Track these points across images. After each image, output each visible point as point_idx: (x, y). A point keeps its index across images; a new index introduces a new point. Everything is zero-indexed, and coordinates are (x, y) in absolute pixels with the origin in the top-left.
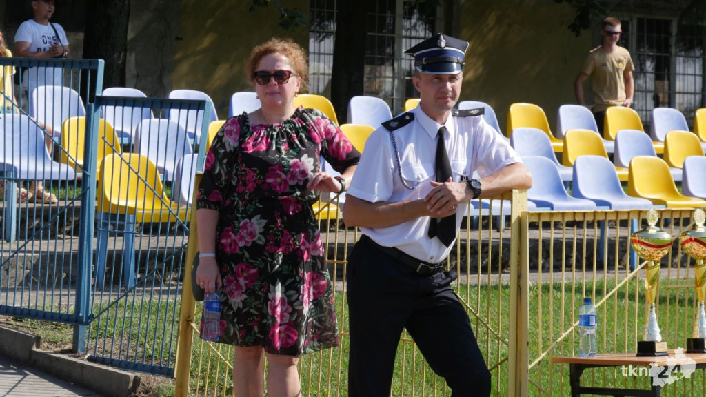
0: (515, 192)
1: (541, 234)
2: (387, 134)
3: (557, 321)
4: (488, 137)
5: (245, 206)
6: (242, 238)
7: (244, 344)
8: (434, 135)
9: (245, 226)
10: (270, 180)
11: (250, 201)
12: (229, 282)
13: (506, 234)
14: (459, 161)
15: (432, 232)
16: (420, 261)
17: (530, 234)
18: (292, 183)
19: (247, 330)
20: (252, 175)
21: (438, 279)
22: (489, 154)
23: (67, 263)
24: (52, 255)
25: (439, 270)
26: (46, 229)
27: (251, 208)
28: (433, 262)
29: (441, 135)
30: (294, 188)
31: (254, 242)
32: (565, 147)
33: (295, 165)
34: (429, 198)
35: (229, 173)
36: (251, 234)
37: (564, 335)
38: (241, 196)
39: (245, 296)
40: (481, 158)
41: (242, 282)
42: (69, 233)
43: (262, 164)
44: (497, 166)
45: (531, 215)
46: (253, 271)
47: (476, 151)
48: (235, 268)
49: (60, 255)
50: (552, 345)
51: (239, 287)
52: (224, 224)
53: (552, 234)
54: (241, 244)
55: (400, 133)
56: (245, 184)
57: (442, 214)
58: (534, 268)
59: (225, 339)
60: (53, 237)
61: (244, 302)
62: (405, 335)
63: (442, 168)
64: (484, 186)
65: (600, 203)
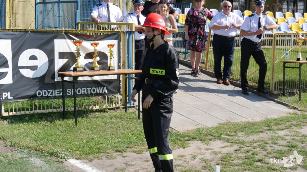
0: (274, 29)
1: (278, 38)
2: (249, 18)
3: (281, 54)
4: (269, 19)
5: (193, 25)
6: (193, 31)
7: (193, 50)
8: (258, 18)
9: (193, 29)
10: (198, 21)
11: (194, 24)
12: (190, 39)
13: (272, 38)
14: (263, 23)
15: (257, 37)
16: (255, 42)
17: (276, 38)
18: (202, 21)
19: (193, 48)
20: (195, 19)
21: (258, 46)
22: (269, 22)
23: (180, 43)
24: (177, 41)
25: (259, 44)
26: (175, 36)
27: (195, 26)
28: (257, 42)
29: (260, 18)
30: (202, 22)
31: (195, 32)
32: (277, 21)
33: (203, 18)
34: (257, 31)
35: (191, 19)
36: (195, 30)
37: (282, 57)
38: (193, 23)
39: (193, 42)
40: (267, 23)
41: (193, 39)
42: (179, 37)
43: (197, 18)
44: (270, 24)
45: (277, 34)
46: (195, 37)
47: (267, 21)
48: (191, 36)
49: (179, 41)
50: (280, 58)
51: (192, 40)
52: (190, 28)
53: (281, 38)
54: (193, 32)
55: (252, 18)
56: (194, 21)
57: (259, 34)
58: (277, 45)
59: (190, 49)
60: (176, 37)
61: (193, 43)
62: (251, 56)
63: (259, 25)
64: (267, 28)
65: (285, 32)
